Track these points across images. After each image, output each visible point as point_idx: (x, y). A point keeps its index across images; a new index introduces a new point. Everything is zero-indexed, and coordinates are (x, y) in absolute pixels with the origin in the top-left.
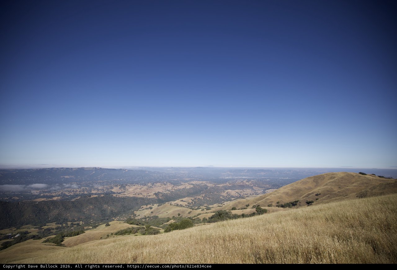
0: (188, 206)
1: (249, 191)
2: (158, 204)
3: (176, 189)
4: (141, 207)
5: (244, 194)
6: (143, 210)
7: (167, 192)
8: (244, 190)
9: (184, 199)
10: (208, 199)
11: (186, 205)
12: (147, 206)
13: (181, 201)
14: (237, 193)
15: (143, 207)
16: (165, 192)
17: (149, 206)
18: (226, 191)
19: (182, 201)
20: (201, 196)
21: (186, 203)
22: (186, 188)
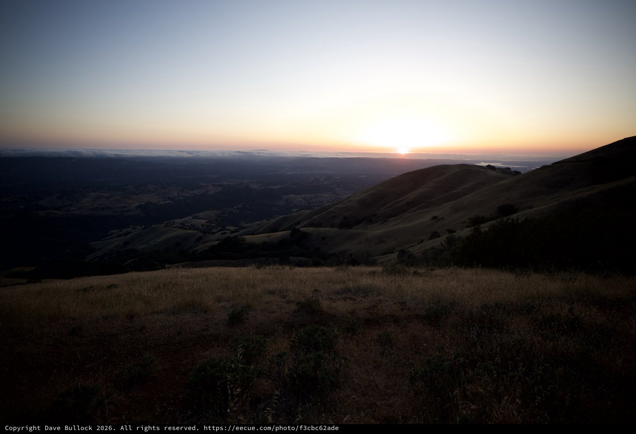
0: (207, 225)
1: (327, 195)
2: (143, 226)
3: (187, 195)
4: (110, 233)
5: (316, 201)
6: (113, 238)
7: (166, 202)
8: (318, 194)
9: (201, 214)
10: (249, 212)
11: (203, 225)
12: (121, 231)
13: (193, 218)
14: (304, 199)
15: (112, 233)
16: (162, 203)
17: (125, 231)
18: (285, 197)
19: (196, 217)
20: (235, 207)
21: (204, 222)
22: (209, 193)
